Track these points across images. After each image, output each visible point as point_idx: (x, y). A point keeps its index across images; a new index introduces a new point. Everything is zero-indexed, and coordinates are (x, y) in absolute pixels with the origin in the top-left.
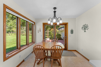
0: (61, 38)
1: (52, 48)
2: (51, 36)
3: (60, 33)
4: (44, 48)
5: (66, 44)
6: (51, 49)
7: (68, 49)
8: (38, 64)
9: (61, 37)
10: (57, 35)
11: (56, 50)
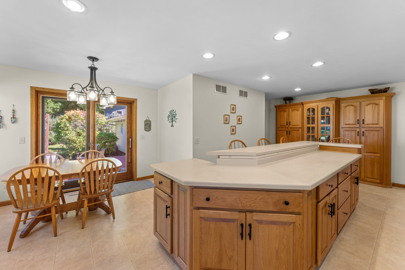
0: (117, 148)
1: (85, 168)
2: (68, 142)
3: (113, 130)
4: (56, 171)
5: (131, 162)
6: (83, 173)
7: (138, 176)
8: (25, 235)
9: (118, 143)
10: (101, 138)
11: (97, 173)
